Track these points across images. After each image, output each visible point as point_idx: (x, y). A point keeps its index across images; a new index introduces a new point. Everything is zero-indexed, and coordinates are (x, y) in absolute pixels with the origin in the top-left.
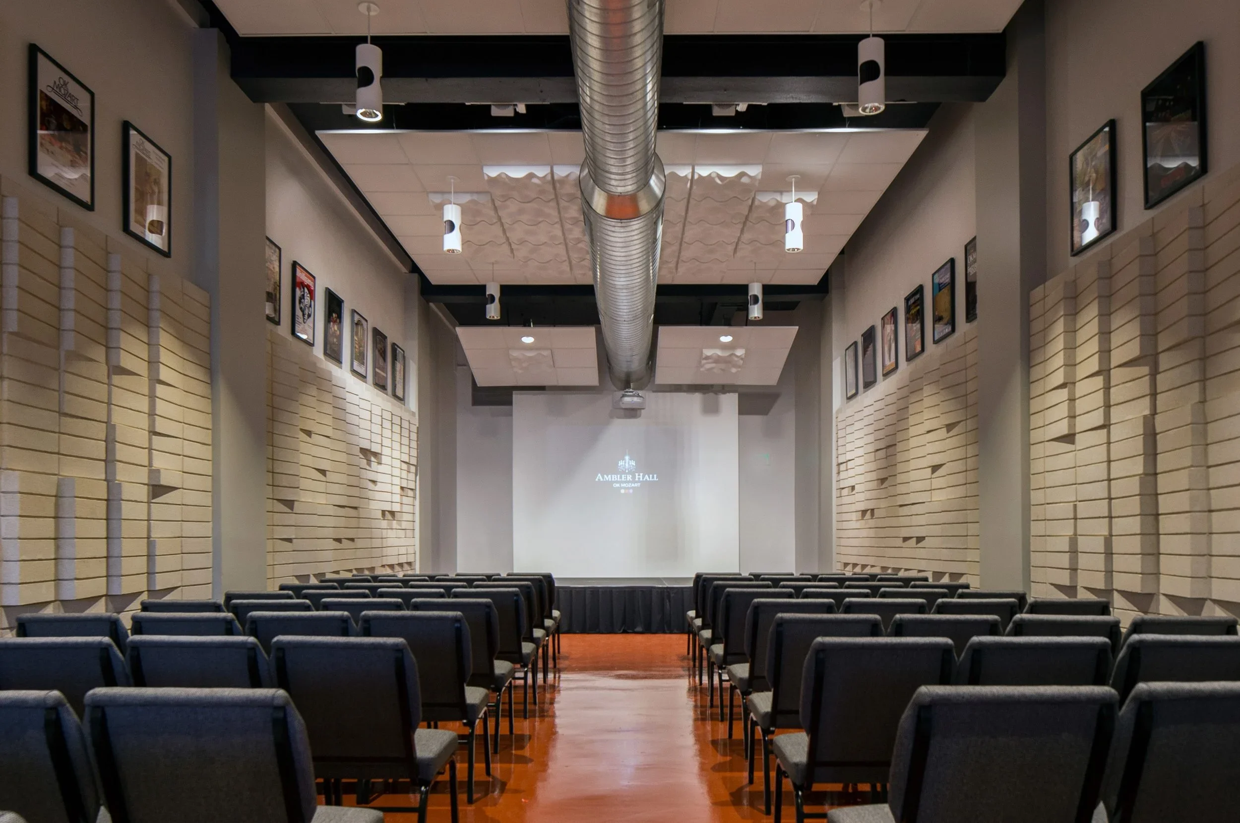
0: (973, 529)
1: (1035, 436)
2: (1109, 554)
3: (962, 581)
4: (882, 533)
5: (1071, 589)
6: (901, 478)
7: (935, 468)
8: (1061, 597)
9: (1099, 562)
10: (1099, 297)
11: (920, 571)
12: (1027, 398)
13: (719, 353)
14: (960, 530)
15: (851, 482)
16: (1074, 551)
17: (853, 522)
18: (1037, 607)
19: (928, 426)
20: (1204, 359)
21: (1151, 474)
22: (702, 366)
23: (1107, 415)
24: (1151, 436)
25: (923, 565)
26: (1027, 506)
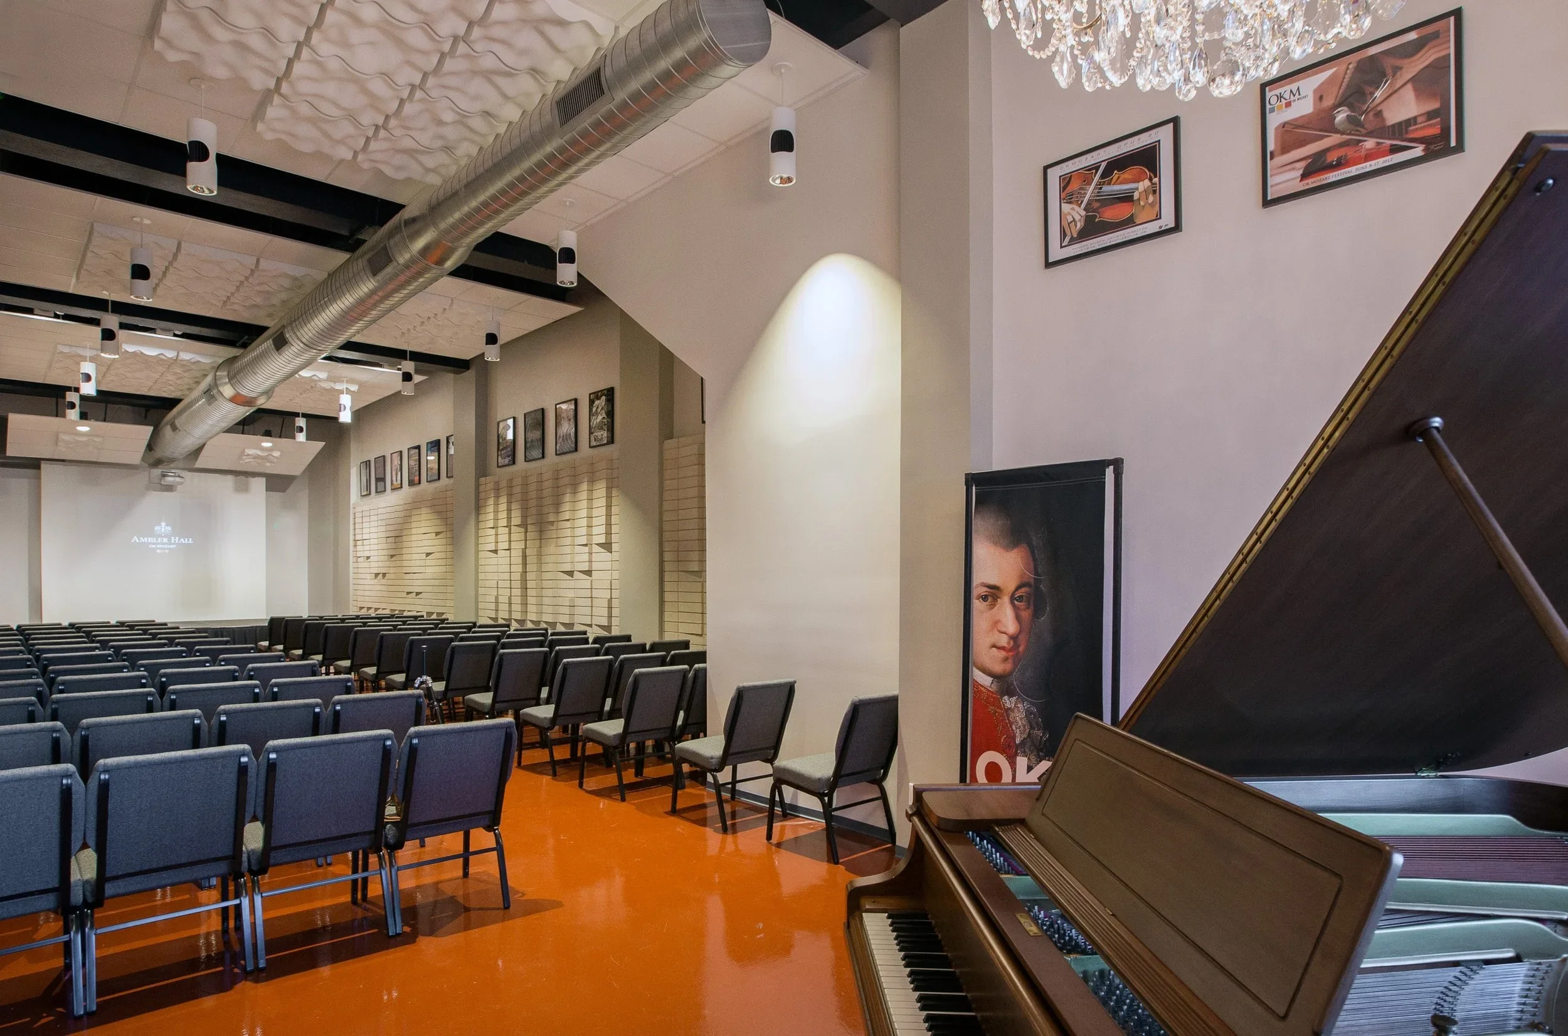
0: (450, 589)
1: (481, 547)
2: (510, 604)
3: (443, 617)
4: (391, 589)
5: (495, 619)
6: (405, 557)
7: (428, 554)
8: (491, 622)
9: (506, 607)
10: (507, 495)
11: (418, 612)
12: (477, 529)
13: (259, 453)
14: (442, 589)
15: (367, 554)
16: (497, 602)
17: (369, 580)
18: (480, 626)
19: (424, 530)
20: (541, 531)
21: (525, 572)
22: (242, 460)
23: (510, 545)
24: (524, 557)
25: (419, 608)
26: (477, 580)
